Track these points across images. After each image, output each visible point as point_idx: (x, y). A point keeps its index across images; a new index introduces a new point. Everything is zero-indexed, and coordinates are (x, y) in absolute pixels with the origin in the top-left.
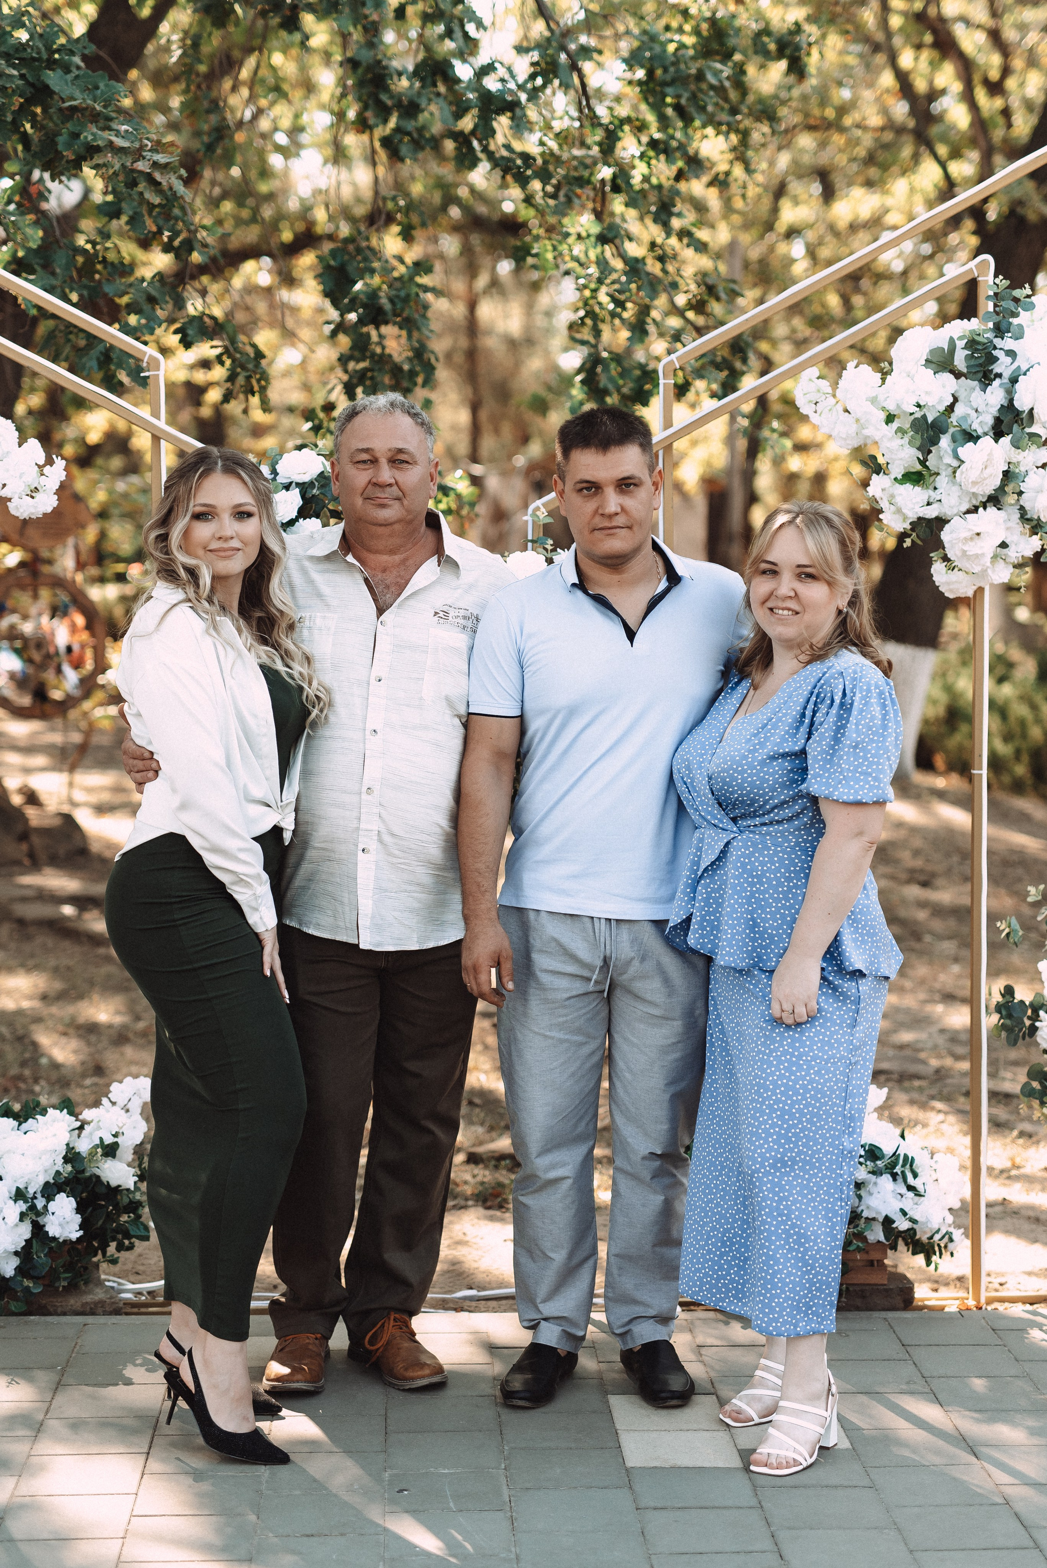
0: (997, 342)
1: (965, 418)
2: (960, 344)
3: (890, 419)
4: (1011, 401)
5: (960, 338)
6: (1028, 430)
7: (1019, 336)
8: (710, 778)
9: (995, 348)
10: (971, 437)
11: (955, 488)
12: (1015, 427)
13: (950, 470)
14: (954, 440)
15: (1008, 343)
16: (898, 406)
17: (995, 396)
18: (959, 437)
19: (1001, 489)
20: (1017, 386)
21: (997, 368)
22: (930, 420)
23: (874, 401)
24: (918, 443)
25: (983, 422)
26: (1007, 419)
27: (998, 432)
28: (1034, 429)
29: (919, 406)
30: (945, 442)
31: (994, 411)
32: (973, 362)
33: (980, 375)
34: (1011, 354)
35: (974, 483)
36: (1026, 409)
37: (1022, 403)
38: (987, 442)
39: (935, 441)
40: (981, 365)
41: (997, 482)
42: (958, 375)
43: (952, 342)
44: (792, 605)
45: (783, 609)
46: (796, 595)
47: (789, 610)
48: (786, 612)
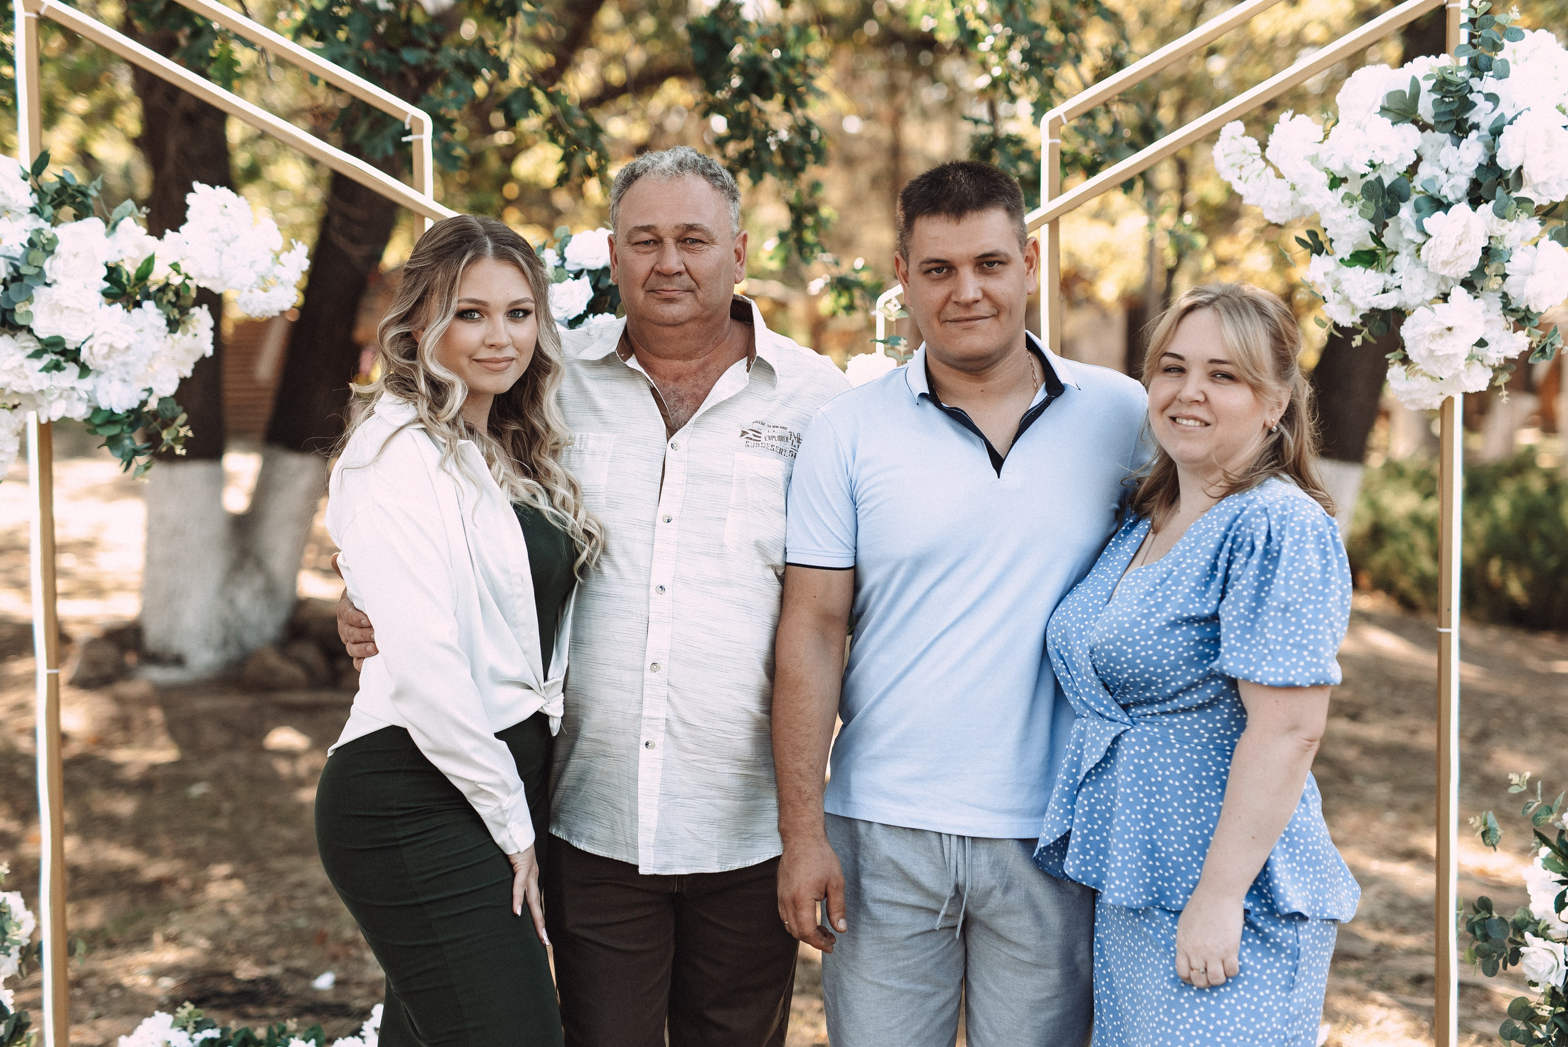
0: (1474, 82)
1: (1433, 180)
2: (1426, 85)
3: (1336, 182)
4: (1492, 158)
5: (1427, 78)
6: (1514, 195)
7: (1503, 75)
8: (1092, 652)
9: (1471, 91)
10: (1440, 205)
11: (1420, 271)
12: (1500, 192)
13: (1413, 248)
14: (1418, 209)
15: (1488, 83)
16: (1346, 167)
17: (1472, 151)
18: (1425, 205)
19: (1480, 271)
20: (1502, 139)
21: (1473, 117)
22: (1387, 184)
23: (1314, 160)
24: (1371, 213)
25: (1455, 186)
26: (1487, 181)
27: (1475, 198)
28: (1523, 193)
29: (1373, 166)
30: (1406, 211)
31: (1470, 171)
32: (1443, 109)
33: (1453, 125)
34: (1492, 98)
35: (1445, 263)
36: (1514, 167)
37: (1507, 160)
38: (1462, 209)
39: (1392, 212)
40: (1452, 112)
41: (1474, 261)
42: (1423, 127)
43: (1415, 84)
44: (1200, 412)
45: (1188, 418)
46: (1206, 399)
47: (1196, 419)
48: (1191, 422)
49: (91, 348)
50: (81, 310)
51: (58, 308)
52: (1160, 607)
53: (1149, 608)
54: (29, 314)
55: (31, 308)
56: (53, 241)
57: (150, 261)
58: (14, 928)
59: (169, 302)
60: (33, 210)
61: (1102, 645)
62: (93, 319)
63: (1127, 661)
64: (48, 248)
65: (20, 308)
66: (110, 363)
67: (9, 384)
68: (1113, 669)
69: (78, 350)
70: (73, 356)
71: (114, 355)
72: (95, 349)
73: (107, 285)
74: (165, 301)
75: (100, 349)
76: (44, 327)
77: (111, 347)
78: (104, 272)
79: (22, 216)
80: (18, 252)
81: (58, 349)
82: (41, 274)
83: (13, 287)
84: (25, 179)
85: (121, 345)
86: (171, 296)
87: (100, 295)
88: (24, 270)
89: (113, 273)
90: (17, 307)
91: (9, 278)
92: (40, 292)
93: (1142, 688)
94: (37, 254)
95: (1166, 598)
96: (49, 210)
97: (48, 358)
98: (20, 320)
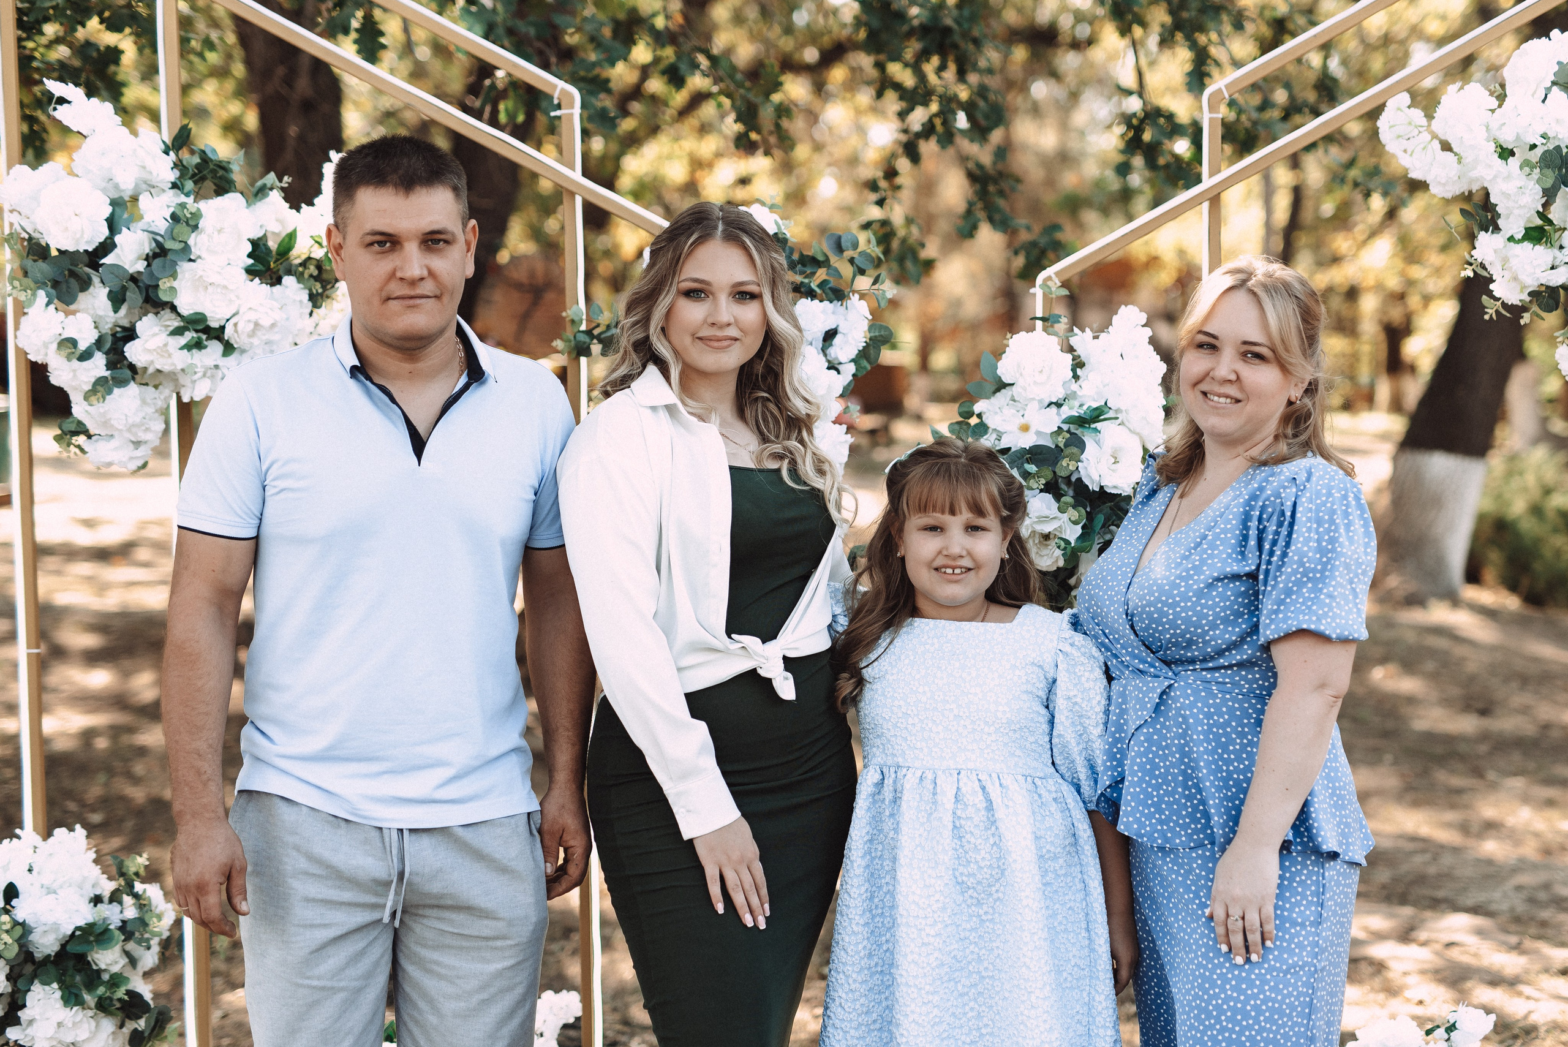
44: (1232, 391)
45: (1219, 396)
46: (1238, 378)
47: (1227, 397)
48: (1222, 400)
49: (235, 325)
50: (225, 287)
51: (203, 285)
52: (1197, 569)
53: (1187, 570)
54: (173, 290)
55: (175, 284)
56: (197, 215)
57: (291, 237)
58: (155, 920)
59: (311, 276)
60: (174, 186)
61: (1143, 607)
62: (238, 297)
63: (1169, 622)
64: (192, 223)
65: (164, 284)
66: (255, 341)
67: (152, 362)
68: (1156, 630)
69: (223, 328)
70: (217, 334)
71: (259, 333)
72: (240, 327)
73: (251, 261)
74: (306, 276)
75: (245, 327)
76: (187, 304)
77: (257, 324)
78: (249, 248)
79: (164, 191)
80: (162, 226)
81: (200, 327)
82: (186, 249)
83: (156, 263)
84: (166, 153)
85: (266, 322)
86: (312, 270)
87: (244, 272)
88: (169, 245)
89: (258, 248)
90: (160, 283)
91: (151, 254)
92: (184, 268)
93: (1184, 648)
94: (182, 228)
95: (1203, 562)
96: (189, 185)
97: (189, 335)
98: (164, 297)
